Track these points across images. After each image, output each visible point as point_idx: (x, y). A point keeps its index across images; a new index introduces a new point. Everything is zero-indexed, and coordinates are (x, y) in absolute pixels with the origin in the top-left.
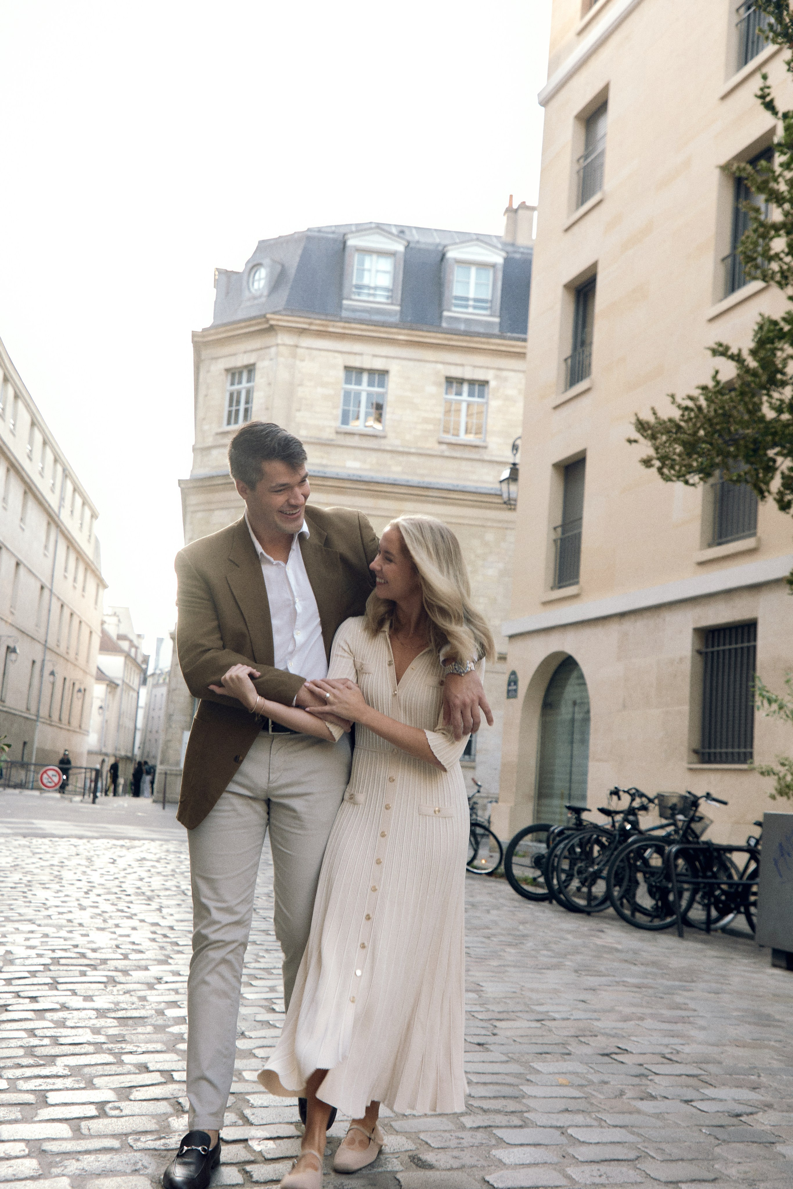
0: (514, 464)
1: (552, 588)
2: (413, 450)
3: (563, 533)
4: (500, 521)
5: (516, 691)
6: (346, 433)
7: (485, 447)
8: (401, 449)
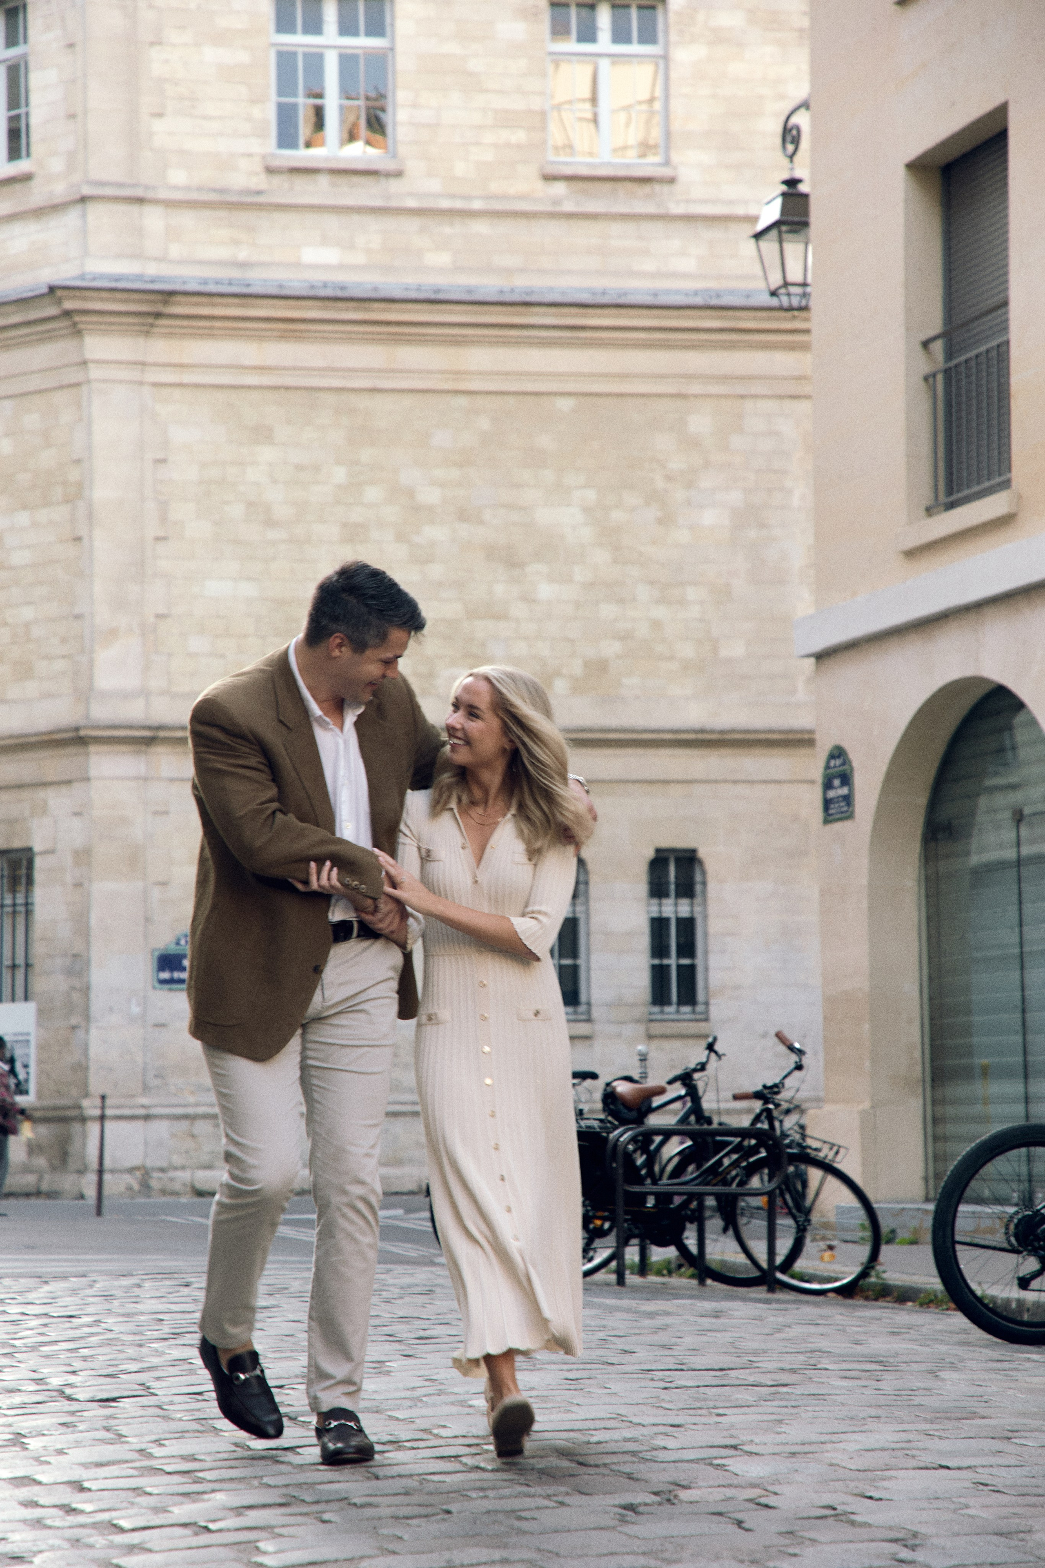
0: (792, 183)
1: (930, 511)
2: (477, 205)
3: (949, 354)
4: (724, 379)
5: (848, 799)
6: (295, 171)
7: (672, 180)
8: (445, 204)
